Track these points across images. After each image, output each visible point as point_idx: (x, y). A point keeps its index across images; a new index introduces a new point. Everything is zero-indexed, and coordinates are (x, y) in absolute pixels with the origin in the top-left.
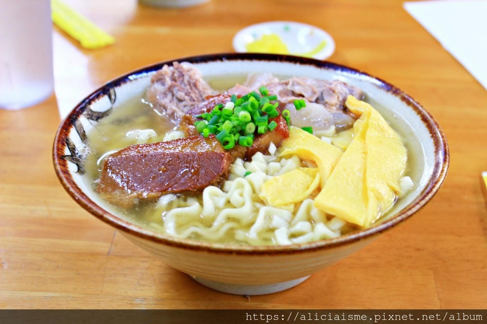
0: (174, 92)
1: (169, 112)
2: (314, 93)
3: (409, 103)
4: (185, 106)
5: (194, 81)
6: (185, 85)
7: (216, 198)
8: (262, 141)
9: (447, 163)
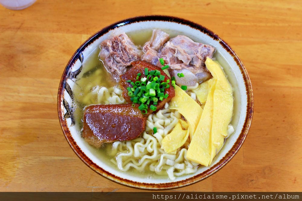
0: (114, 57)
1: (112, 71)
2: (188, 59)
3: (238, 64)
4: (120, 66)
5: (124, 47)
6: (120, 51)
7: (140, 148)
8: (161, 104)
9: (251, 119)
